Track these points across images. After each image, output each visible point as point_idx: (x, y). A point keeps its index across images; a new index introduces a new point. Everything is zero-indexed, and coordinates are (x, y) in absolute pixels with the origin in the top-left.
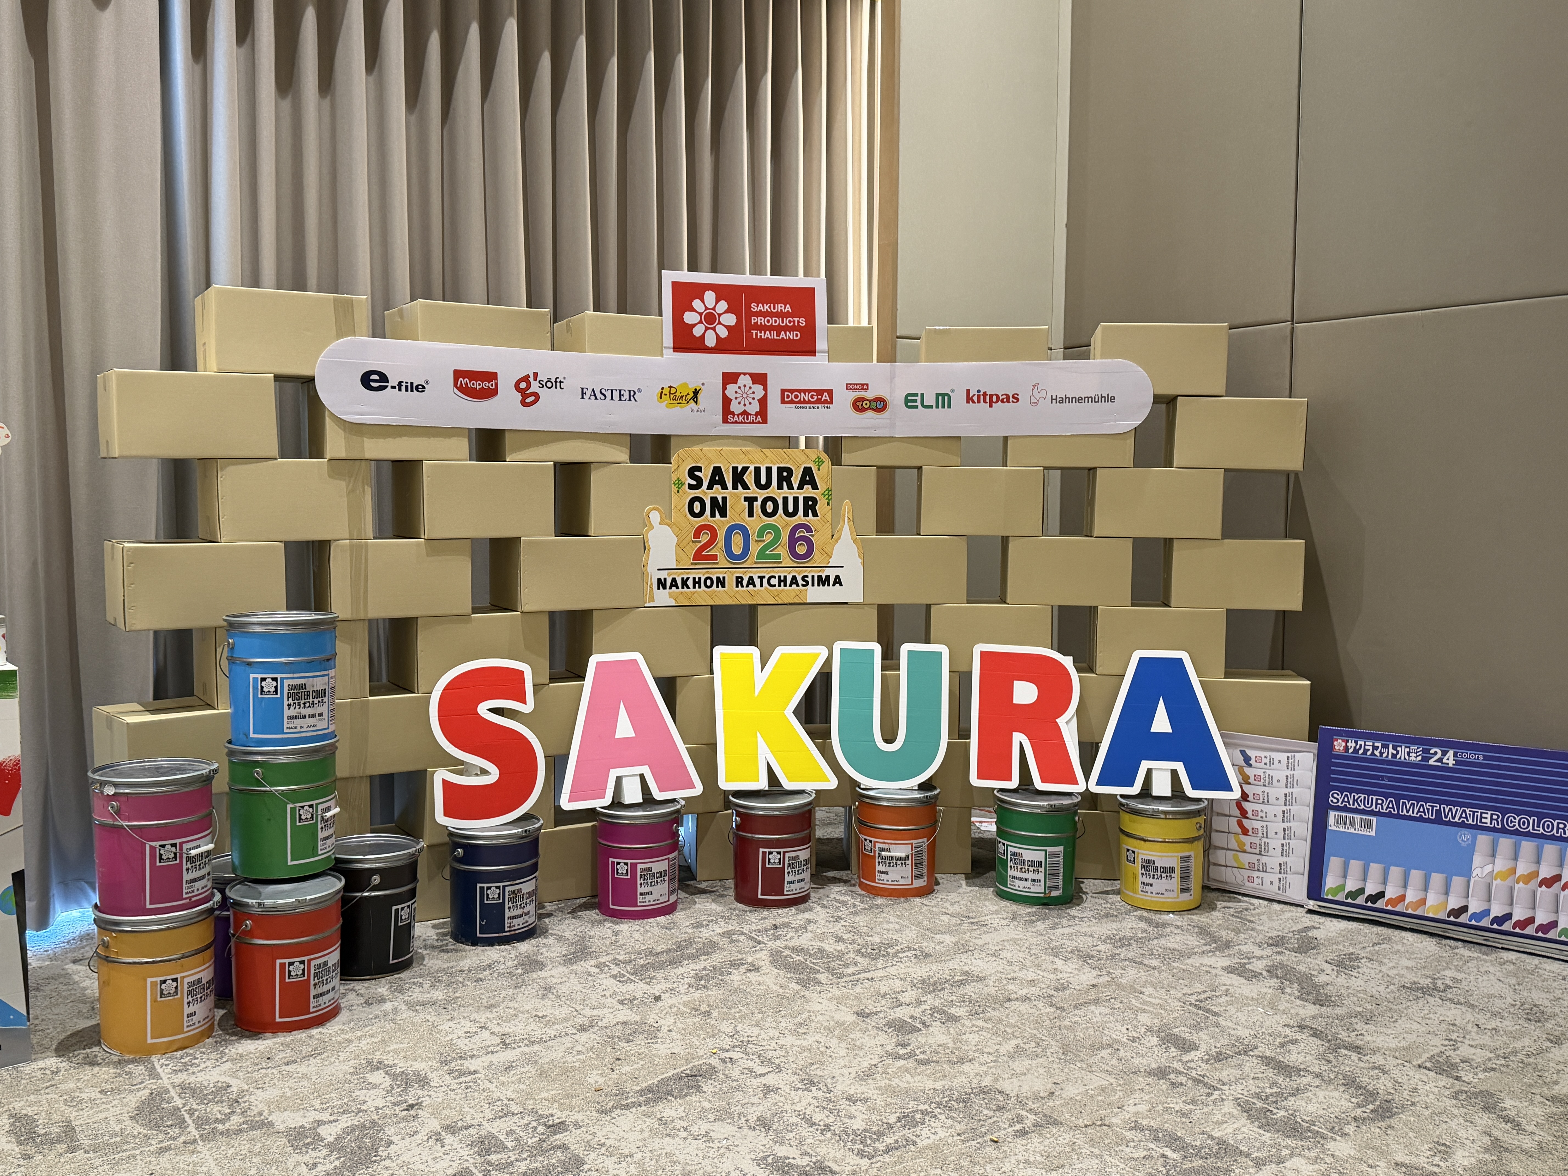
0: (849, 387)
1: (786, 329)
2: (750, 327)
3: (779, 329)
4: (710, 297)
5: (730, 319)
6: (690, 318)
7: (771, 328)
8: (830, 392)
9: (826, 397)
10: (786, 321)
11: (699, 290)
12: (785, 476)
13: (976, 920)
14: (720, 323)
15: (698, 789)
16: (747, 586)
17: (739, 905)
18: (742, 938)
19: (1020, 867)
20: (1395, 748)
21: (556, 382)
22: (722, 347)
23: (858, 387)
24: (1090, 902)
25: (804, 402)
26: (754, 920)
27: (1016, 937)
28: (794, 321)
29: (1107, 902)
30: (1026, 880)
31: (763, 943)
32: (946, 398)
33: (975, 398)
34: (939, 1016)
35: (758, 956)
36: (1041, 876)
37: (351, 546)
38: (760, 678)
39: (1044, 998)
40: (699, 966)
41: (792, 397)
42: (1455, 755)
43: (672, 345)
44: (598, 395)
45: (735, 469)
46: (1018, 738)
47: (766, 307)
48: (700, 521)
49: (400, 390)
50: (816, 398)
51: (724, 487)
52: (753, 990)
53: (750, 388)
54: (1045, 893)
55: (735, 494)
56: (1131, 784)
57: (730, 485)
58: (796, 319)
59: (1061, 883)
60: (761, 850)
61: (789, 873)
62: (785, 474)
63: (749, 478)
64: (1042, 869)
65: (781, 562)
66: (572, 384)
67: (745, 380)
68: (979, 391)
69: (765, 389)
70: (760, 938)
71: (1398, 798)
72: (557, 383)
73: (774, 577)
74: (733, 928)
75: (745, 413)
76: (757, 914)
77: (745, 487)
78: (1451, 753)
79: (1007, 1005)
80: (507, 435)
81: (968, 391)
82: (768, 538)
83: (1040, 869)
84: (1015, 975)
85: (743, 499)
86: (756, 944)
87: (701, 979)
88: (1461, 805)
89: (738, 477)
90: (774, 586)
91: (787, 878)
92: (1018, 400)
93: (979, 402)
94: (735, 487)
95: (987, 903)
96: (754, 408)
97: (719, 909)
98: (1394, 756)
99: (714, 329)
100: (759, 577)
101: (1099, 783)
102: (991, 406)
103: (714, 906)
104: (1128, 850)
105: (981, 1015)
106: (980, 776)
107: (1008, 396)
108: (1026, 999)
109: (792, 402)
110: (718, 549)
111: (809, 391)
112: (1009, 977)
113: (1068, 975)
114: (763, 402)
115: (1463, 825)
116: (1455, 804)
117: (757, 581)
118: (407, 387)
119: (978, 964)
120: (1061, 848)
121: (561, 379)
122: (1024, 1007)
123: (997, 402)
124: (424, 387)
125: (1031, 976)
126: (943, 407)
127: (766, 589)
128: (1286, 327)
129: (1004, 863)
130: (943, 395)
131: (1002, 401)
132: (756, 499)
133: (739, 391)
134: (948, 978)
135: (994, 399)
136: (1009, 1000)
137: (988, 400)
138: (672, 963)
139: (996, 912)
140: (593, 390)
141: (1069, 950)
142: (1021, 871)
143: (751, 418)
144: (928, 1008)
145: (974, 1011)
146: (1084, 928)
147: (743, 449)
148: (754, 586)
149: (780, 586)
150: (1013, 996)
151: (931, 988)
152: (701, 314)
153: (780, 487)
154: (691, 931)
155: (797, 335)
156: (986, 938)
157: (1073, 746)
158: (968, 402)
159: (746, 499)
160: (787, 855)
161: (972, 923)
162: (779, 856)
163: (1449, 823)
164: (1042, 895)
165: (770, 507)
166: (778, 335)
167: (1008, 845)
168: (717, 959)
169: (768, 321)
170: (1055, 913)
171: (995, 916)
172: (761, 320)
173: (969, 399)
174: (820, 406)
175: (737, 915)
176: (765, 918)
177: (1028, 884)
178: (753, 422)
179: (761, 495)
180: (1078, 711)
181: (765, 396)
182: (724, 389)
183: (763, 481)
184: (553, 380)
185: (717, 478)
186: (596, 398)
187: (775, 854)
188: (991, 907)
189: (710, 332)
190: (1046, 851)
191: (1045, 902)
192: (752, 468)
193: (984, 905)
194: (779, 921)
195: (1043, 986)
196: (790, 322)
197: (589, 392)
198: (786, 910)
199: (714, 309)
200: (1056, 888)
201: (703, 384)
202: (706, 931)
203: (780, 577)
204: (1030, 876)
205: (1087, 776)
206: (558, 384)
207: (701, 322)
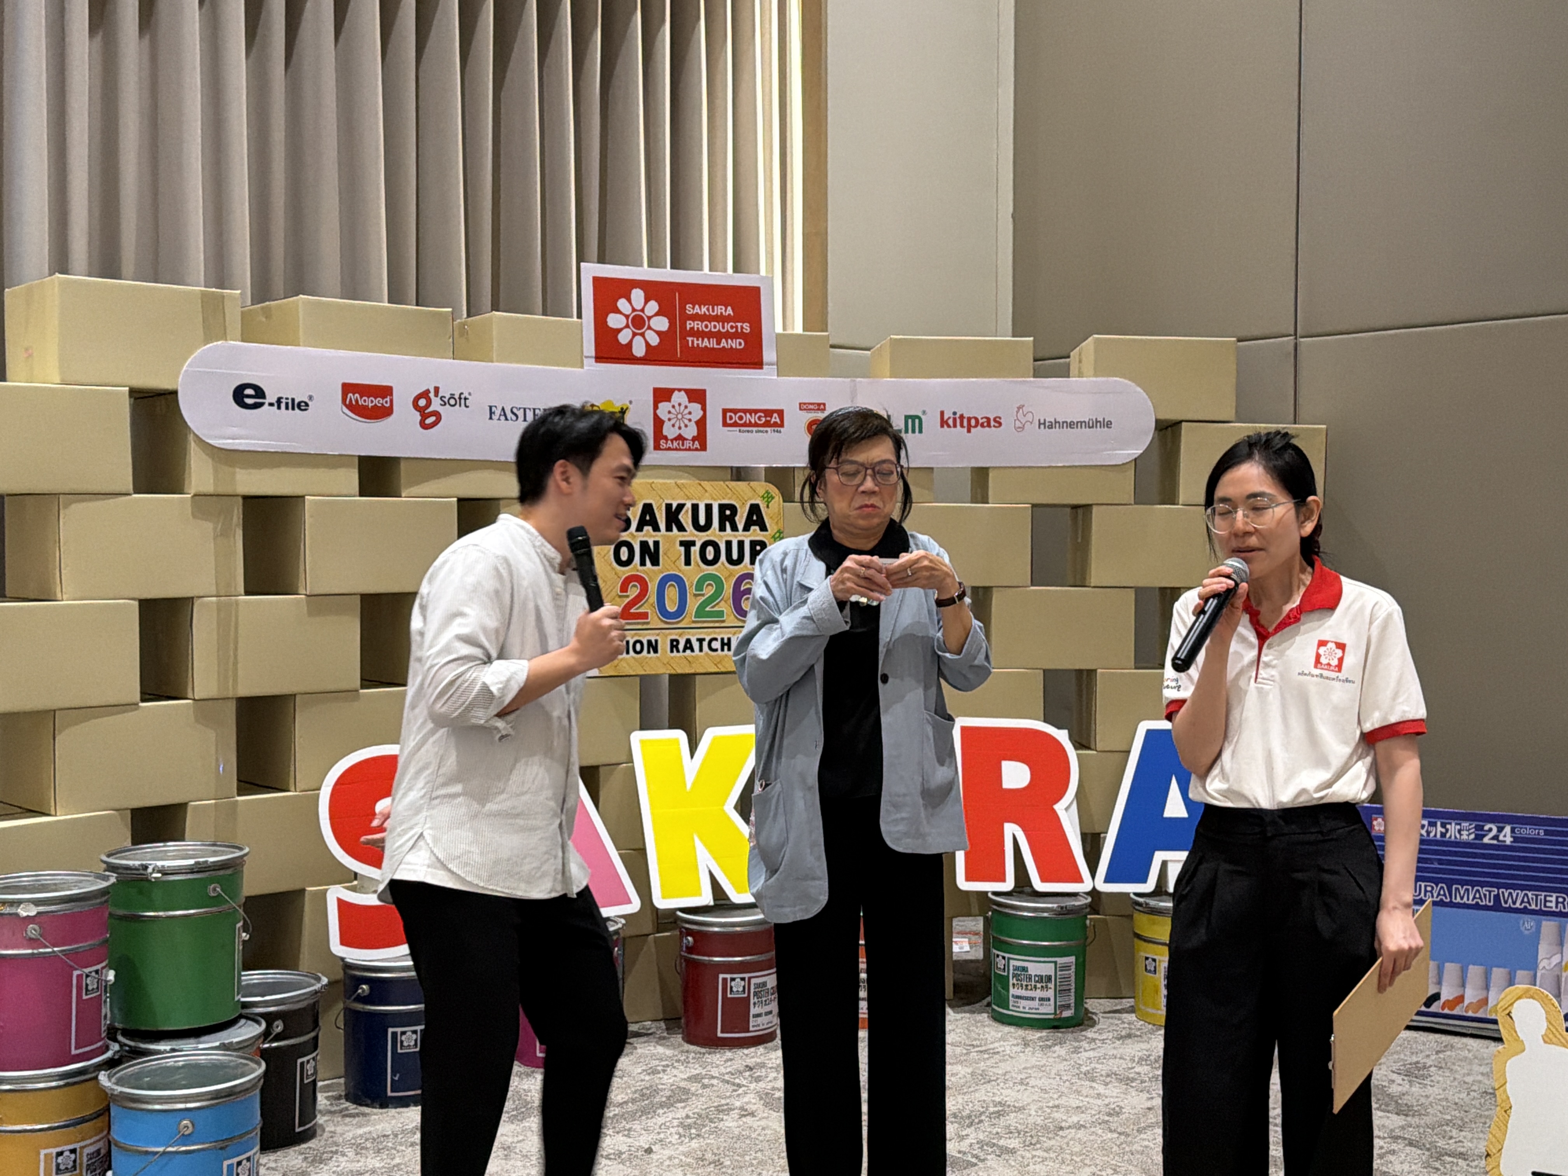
0: (804, 407)
1: (728, 336)
2: (686, 333)
3: (719, 336)
4: (638, 295)
5: (662, 324)
6: (614, 321)
7: (709, 335)
8: (781, 413)
9: (775, 418)
10: (728, 326)
11: (624, 287)
12: (728, 514)
13: (983, 1048)
14: (649, 328)
15: (635, 905)
16: (684, 651)
17: (692, 1048)
18: (715, 1082)
19: (1024, 983)
20: (1443, 825)
21: (460, 398)
22: (653, 357)
23: (812, 407)
24: (1103, 1023)
25: (750, 425)
26: (718, 1062)
27: (1038, 1063)
28: (737, 327)
29: (1123, 1023)
30: (1033, 999)
31: (744, 1086)
32: (917, 421)
33: (951, 422)
34: (990, 1150)
35: (746, 1099)
36: (1050, 994)
37: (218, 603)
38: (691, 767)
39: (1100, 1124)
40: (681, 1114)
41: (736, 418)
42: (1513, 830)
43: (593, 354)
44: (509, 415)
45: (669, 506)
46: (1011, 830)
47: (704, 309)
48: (627, 571)
49: (279, 408)
50: (764, 419)
51: (656, 528)
52: (759, 1135)
53: (686, 407)
54: (1055, 1013)
55: (668, 537)
56: (1144, 880)
57: (662, 525)
58: (739, 325)
59: (1072, 1001)
60: (721, 976)
61: (755, 1004)
62: (728, 512)
63: (685, 518)
64: (1051, 985)
65: (723, 621)
66: (479, 401)
67: (679, 398)
68: (955, 413)
69: (704, 409)
70: (737, 1081)
71: (1450, 883)
72: (460, 400)
73: (716, 639)
74: (697, 1072)
75: (680, 438)
76: (718, 1056)
77: (681, 528)
78: (1508, 829)
79: (1061, 1133)
80: (403, 465)
81: (942, 413)
82: (709, 591)
83: (1049, 985)
84: (1057, 1103)
85: (678, 543)
86: (735, 1088)
87: (689, 1127)
88: (1522, 888)
89: (673, 516)
90: (716, 650)
91: (753, 1011)
92: (1000, 424)
93: (955, 426)
94: (669, 529)
95: (987, 1029)
96: (691, 431)
97: (669, 1052)
98: (1443, 835)
99: (643, 335)
100: (698, 640)
101: (1108, 880)
102: (969, 431)
103: (660, 1050)
104: (1147, 958)
105: (1038, 1146)
106: (969, 878)
107: (988, 419)
108: (1079, 1127)
109: (735, 424)
110: (649, 606)
111: (756, 411)
112: (1051, 1104)
113: (1116, 1100)
114: (701, 424)
115: (1525, 911)
116: (1515, 887)
117: (696, 645)
118: (287, 404)
119: (1009, 1095)
120: (1072, 959)
121: (466, 395)
122: (1081, 1134)
123: (976, 426)
124: (307, 405)
125: (1075, 1103)
126: (913, 431)
127: (707, 654)
128: (1288, 342)
129: (1004, 981)
130: (914, 418)
131: (982, 426)
132: (693, 543)
133: (673, 410)
134: (982, 1110)
135: (973, 422)
136: (1061, 1128)
137: (965, 423)
138: (644, 1112)
139: (1003, 1039)
140: (503, 409)
141: (1103, 1073)
142: (1027, 989)
143: (688, 444)
144: (975, 1141)
145: (1027, 1143)
146: (1108, 1049)
147: (680, 482)
148: (692, 650)
149: (723, 650)
150: (1063, 1124)
151: (967, 1121)
152: (627, 317)
153: (722, 528)
154: (647, 1078)
155: (740, 344)
156: (1004, 1067)
157: (1074, 836)
158: (942, 426)
159: (682, 543)
160: (753, 981)
161: (981, 1052)
162: (743, 983)
163: (1510, 910)
164: (1052, 1017)
165: (710, 553)
166: (719, 343)
167: (1009, 959)
168: (696, 1106)
169: (706, 326)
170: (1070, 1036)
171: (1002, 1043)
172: (697, 325)
173: (944, 423)
174: (769, 429)
175: (693, 1058)
176: (731, 1060)
177: (1036, 1003)
178: (689, 449)
179: (700, 538)
180: (1078, 795)
181: (704, 417)
182: (656, 407)
183: (702, 521)
184: (457, 397)
185: (648, 517)
186: (506, 419)
187: (738, 980)
188: (993, 1033)
189: (638, 339)
190: (1055, 963)
191: (1055, 1025)
192: (689, 506)
193: (984, 1032)
194: (751, 1062)
195: (1094, 1112)
196: (732, 327)
197: (498, 412)
198: (753, 1049)
199: (642, 310)
200: (1068, 1007)
201: (631, 402)
202: (666, 1077)
203: (722, 639)
204: (1038, 994)
205: (1093, 873)
206: (463, 401)
207: (627, 326)
